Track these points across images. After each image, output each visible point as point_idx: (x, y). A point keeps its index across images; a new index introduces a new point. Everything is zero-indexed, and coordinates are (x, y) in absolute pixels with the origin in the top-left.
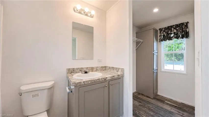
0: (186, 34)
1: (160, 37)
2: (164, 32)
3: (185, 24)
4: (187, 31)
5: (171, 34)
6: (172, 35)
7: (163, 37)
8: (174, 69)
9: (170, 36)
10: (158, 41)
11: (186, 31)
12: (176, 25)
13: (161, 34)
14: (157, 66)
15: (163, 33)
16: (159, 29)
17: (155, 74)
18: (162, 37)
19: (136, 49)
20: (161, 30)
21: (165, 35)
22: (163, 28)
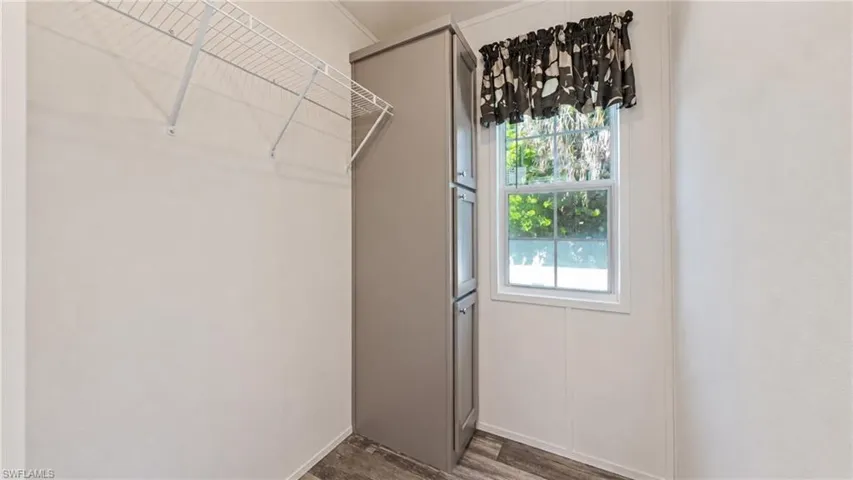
0: (624, 82)
1: (488, 97)
2: (508, 68)
3: (618, 25)
4: (627, 66)
5: (544, 79)
6: (550, 87)
7: (505, 96)
8: (560, 285)
9: (540, 91)
10: (479, 115)
11: (623, 64)
12: (569, 25)
13: (493, 78)
14: (474, 273)
15: (504, 72)
16: (484, 50)
17: (463, 321)
18: (499, 95)
19: (355, 165)
20: (490, 53)
21: (513, 87)
22: (502, 43)
